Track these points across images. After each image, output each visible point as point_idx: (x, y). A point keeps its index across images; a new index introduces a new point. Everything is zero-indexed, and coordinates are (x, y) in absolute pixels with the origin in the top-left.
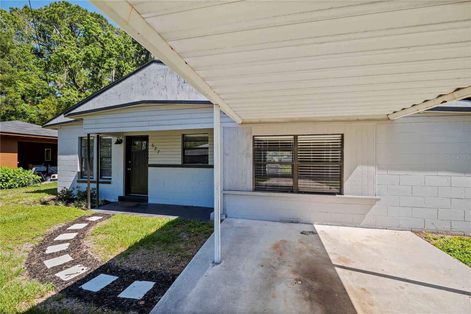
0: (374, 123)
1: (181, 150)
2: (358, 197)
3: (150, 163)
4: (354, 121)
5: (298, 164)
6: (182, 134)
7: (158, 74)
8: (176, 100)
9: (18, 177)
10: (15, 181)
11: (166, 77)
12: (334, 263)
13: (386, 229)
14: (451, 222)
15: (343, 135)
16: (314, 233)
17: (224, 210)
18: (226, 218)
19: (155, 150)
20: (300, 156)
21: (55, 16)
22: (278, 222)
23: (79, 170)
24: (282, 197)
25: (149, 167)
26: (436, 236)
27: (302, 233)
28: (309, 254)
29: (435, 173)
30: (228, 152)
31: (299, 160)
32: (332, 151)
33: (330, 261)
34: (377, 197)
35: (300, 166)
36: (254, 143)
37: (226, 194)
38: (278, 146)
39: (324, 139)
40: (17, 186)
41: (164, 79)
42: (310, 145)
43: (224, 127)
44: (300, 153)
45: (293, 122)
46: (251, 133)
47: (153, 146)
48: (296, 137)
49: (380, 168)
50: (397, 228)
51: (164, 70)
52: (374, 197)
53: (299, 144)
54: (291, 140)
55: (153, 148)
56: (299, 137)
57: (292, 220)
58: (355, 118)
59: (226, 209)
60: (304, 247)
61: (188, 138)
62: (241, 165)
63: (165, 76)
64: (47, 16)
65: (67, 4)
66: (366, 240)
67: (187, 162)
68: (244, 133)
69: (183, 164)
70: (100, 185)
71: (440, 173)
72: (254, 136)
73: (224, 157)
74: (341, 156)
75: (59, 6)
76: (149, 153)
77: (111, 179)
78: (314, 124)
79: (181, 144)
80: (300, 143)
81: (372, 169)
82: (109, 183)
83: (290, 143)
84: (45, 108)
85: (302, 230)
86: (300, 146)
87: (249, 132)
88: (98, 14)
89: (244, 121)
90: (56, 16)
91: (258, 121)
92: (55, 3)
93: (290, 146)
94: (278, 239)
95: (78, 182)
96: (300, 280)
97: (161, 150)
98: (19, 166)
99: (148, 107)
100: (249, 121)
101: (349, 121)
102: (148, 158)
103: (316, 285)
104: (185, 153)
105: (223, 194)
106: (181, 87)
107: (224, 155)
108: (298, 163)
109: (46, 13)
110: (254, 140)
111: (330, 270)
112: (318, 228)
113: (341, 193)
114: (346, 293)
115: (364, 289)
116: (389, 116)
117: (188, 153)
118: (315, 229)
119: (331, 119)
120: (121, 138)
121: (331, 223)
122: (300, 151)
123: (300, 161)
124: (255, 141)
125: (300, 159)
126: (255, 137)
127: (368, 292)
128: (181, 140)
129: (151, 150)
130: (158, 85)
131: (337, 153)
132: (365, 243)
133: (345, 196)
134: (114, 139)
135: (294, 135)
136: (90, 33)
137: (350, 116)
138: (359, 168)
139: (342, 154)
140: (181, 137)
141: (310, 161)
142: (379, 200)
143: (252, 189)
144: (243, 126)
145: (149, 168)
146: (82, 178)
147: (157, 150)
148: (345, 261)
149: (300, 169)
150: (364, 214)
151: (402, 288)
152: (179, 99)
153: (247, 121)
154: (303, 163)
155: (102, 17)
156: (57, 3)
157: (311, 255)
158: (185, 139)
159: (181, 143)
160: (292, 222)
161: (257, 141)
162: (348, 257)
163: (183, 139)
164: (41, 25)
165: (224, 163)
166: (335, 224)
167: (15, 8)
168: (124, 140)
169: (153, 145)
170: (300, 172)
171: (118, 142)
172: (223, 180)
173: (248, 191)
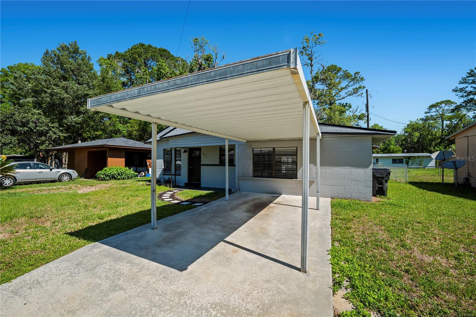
1: (218, 156)
3: (202, 163)
9: (127, 173)
10: (125, 175)
14: (351, 193)
15: (297, 147)
16: (278, 197)
18: (239, 191)
21: (135, 56)
23: (163, 168)
24: (269, 180)
25: (202, 166)
27: (272, 196)
29: (343, 167)
30: (240, 157)
32: (291, 156)
33: (272, 202)
36: (253, 152)
37: (239, 179)
39: (288, 149)
40: (126, 178)
42: (282, 153)
43: (238, 144)
45: (272, 141)
46: (251, 147)
47: (203, 153)
48: (274, 148)
49: (315, 165)
52: (313, 180)
54: (272, 150)
55: (204, 155)
59: (239, 187)
61: (223, 149)
62: (247, 164)
64: (130, 57)
65: (143, 45)
67: (221, 163)
68: (248, 147)
70: (177, 177)
71: (345, 168)
72: (253, 149)
73: (238, 159)
74: (296, 159)
75: (138, 48)
76: (202, 158)
77: (180, 173)
78: (283, 142)
81: (312, 165)
82: (180, 175)
83: (271, 152)
84: (132, 127)
86: (276, 153)
88: (164, 48)
90: (137, 56)
91: (255, 140)
92: (135, 46)
95: (163, 174)
97: (208, 156)
98: (126, 166)
101: (299, 140)
102: (201, 160)
104: (220, 157)
108: (275, 163)
109: (129, 54)
112: (283, 195)
113: (296, 178)
119: (291, 139)
120: (186, 149)
122: (276, 156)
125: (276, 160)
128: (219, 150)
129: (202, 156)
131: (295, 157)
133: (298, 179)
134: (183, 150)
136: (161, 72)
137: (299, 138)
139: (297, 157)
140: (219, 148)
143: (252, 176)
144: (248, 143)
146: (165, 172)
147: (206, 156)
148: (279, 202)
149: (276, 165)
153: (249, 140)
154: (278, 162)
155: (167, 50)
156: (136, 45)
158: (221, 150)
159: (219, 152)
160: (272, 193)
161: (255, 151)
164: (126, 65)
165: (238, 163)
166: (293, 194)
167: (110, 54)
168: (188, 150)
171: (185, 152)
172: (238, 172)
173: (250, 177)
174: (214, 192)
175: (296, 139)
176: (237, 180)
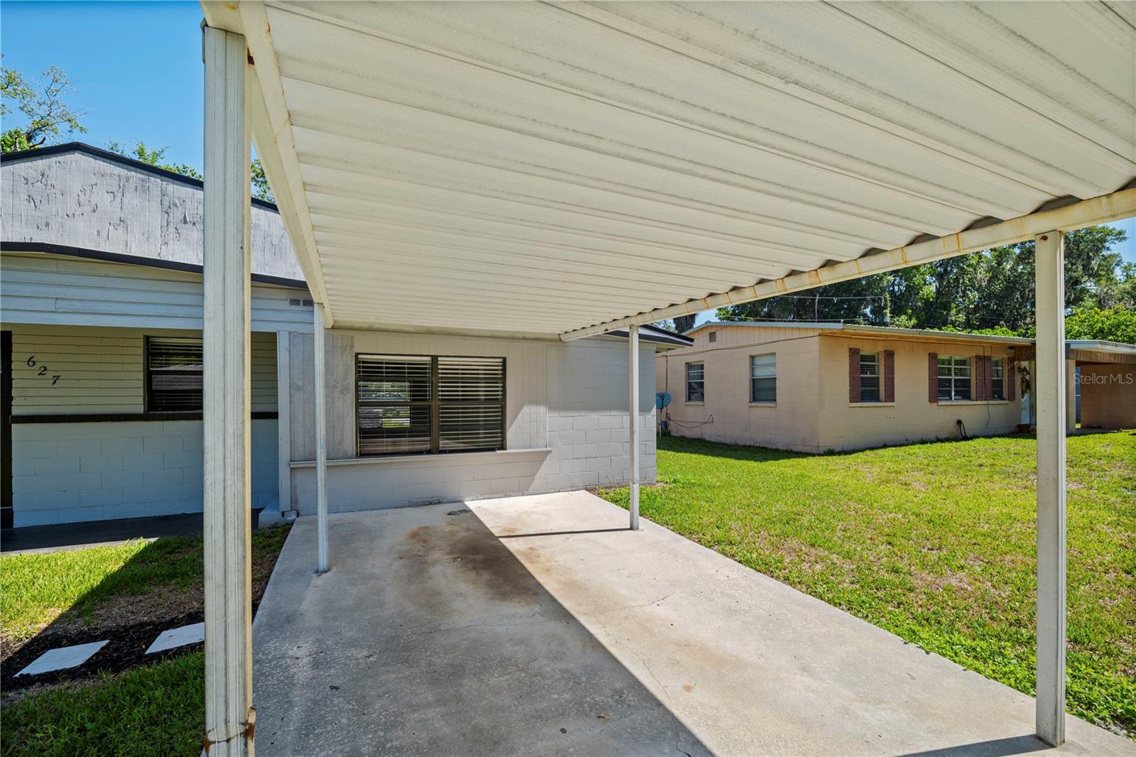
0: (544, 345)
1: (141, 376)
2: (525, 450)
3: (15, 411)
4: (519, 339)
5: (438, 405)
6: (144, 336)
7: (96, 184)
8: (159, 259)
11: (123, 195)
12: (497, 535)
13: (559, 492)
14: (623, 472)
15: (504, 359)
16: (467, 511)
17: (293, 501)
18: (298, 516)
19: (40, 374)
20: (442, 391)
22: (406, 507)
24: (411, 462)
25: (14, 423)
26: (608, 490)
27: (449, 514)
28: (465, 534)
29: (608, 413)
30: (300, 383)
31: (440, 397)
32: (486, 383)
33: (492, 534)
34: (549, 449)
35: (442, 409)
36: (357, 367)
37: (297, 468)
38: (382, 372)
39: (478, 363)
41: (118, 200)
42: (458, 374)
43: (290, 333)
44: (442, 387)
45: (430, 333)
46: (352, 347)
47: (31, 362)
48: (435, 358)
49: (552, 408)
50: (570, 489)
51: (117, 178)
52: (544, 449)
53: (440, 371)
54: (426, 364)
55: (30, 368)
56: (439, 359)
57: (430, 499)
58: (521, 336)
59: (297, 500)
60: (457, 528)
61: (161, 346)
62: (332, 410)
63: (120, 194)
66: (535, 507)
67: (162, 407)
68: (336, 346)
69: (148, 411)
71: (612, 413)
72: (357, 354)
73: (292, 393)
74: (502, 391)
76: (15, 384)
78: (464, 340)
79: (142, 362)
80: (442, 369)
81: (542, 410)
83: (426, 368)
85: (449, 511)
86: (442, 373)
87: (349, 345)
89: (337, 324)
91: (366, 326)
93: (426, 373)
94: (415, 527)
96: (458, 558)
97: (63, 375)
99: (56, 261)
100: (348, 325)
101: (512, 338)
102: (12, 398)
103: (479, 557)
104: (154, 383)
105: (289, 470)
106: (172, 229)
107: (292, 390)
108: (439, 403)
110: (357, 361)
111: (494, 542)
112: (471, 505)
113: (503, 447)
114: (513, 556)
115: (532, 548)
116: (561, 336)
117: (161, 383)
118: (467, 506)
119: (489, 334)
121: (489, 496)
122: (442, 383)
123: (442, 400)
124: (360, 362)
125: (442, 395)
126: (360, 356)
127: (536, 549)
128: (141, 351)
129: (22, 374)
130: (94, 211)
131: (497, 387)
132: (534, 510)
133: (508, 451)
135: (432, 356)
137: (513, 332)
138: (526, 409)
139: (504, 387)
140: (141, 343)
141: (458, 400)
142: (550, 452)
143: (355, 453)
144: (335, 332)
145: (13, 426)
147: (49, 375)
148: (511, 530)
149: (442, 413)
150: (533, 475)
151: (567, 538)
152: (167, 256)
153: (343, 324)
154: (448, 403)
157: (467, 534)
158: (152, 349)
159: (142, 359)
160: (431, 503)
161: (364, 362)
162: (514, 527)
163: (148, 349)
165: (292, 406)
166: (495, 496)
169: (34, 363)
170: (442, 417)
172: (291, 441)
173: (346, 457)
174: (153, 540)
175: (501, 334)
176: (284, 473)
